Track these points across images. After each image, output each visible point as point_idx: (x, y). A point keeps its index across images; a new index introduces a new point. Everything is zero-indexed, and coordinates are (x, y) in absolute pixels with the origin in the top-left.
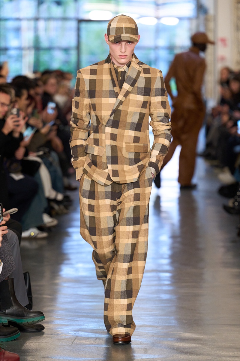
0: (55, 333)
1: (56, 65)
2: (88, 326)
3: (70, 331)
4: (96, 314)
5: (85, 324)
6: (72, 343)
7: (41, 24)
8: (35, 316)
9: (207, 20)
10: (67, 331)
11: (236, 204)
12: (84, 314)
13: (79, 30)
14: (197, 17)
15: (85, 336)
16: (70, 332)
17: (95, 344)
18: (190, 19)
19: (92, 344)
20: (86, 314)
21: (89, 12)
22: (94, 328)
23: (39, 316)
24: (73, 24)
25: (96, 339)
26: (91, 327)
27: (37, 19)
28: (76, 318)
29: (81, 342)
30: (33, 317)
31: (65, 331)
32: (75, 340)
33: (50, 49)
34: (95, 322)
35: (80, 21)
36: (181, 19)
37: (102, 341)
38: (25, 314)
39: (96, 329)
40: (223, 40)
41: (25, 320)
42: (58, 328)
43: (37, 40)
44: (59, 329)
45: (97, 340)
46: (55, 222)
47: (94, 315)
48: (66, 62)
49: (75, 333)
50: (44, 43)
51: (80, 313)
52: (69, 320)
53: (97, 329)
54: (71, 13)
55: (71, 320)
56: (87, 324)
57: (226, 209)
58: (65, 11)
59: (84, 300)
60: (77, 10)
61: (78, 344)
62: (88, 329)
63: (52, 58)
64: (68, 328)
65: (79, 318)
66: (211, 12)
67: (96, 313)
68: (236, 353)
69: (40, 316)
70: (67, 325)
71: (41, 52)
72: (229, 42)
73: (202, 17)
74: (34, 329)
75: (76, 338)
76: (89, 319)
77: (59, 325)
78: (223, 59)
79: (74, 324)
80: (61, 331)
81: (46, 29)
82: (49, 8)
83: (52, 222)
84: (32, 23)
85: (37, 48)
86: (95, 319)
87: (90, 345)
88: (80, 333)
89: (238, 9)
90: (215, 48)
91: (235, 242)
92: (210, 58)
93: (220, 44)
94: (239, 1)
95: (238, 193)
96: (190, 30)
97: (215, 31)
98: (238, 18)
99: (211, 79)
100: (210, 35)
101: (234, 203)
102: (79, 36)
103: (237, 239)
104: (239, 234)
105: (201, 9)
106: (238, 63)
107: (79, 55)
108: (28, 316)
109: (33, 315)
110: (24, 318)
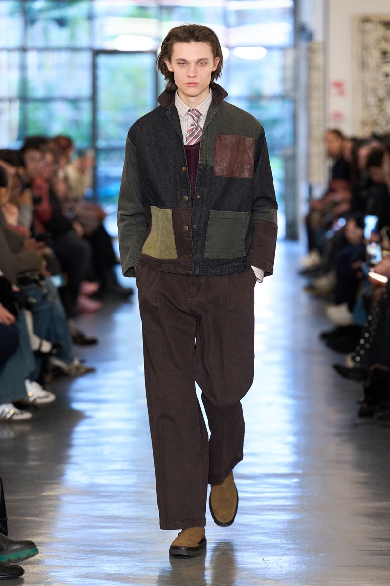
0: (45, 581)
1: (56, 129)
2: (101, 568)
3: (71, 577)
5: (96, 565)
7: (32, 58)
8: (21, 550)
9: (310, 50)
10: (65, 577)
11: (358, 359)
12: (95, 548)
13: (94, 67)
14: (295, 46)
16: (69, 579)
18: (283, 49)
21: (114, 37)
22: (110, 572)
23: (28, 549)
24: (85, 58)
26: (106, 570)
27: (24, 50)
30: (18, 550)
31: (62, 577)
33: (47, 100)
34: (115, 562)
35: (97, 53)
36: (269, 48)
38: (5, 547)
39: (114, 574)
40: (338, 85)
41: (4, 556)
42: (51, 572)
43: (24, 83)
44: (52, 574)
46: (51, 398)
47: (112, 549)
48: (76, 123)
49: (77, 579)
50: (38, 90)
52: (69, 558)
53: (116, 574)
54: (83, 40)
55: (72, 558)
56: (99, 566)
57: (340, 370)
58: (73, 36)
59: (94, 524)
60: (91, 33)
62: (100, 574)
63: (51, 116)
64: (67, 572)
65: (86, 555)
66: (319, 37)
67: (115, 547)
69: (30, 548)
70: (66, 567)
71: (31, 106)
72: (348, 88)
73: (303, 45)
74: (7, 574)
76: (102, 556)
77: (51, 566)
78: (338, 116)
79: (78, 565)
80: (55, 576)
81: (40, 67)
82: (45, 32)
83: (47, 397)
84: (16, 57)
85: (24, 98)
88: (86, 580)
89: (363, 32)
90: (325, 99)
91: (356, 426)
92: (316, 114)
93: (333, 91)
94: (366, 20)
95: (362, 342)
96: (284, 68)
97: (325, 70)
98: (365, 48)
99: (319, 150)
100: (317, 77)
101: (354, 359)
102: (94, 78)
103: (359, 421)
104: (362, 414)
105: (301, 31)
106: (364, 124)
107: (95, 110)
108: (9, 549)
109: (18, 547)
110: (4, 554)
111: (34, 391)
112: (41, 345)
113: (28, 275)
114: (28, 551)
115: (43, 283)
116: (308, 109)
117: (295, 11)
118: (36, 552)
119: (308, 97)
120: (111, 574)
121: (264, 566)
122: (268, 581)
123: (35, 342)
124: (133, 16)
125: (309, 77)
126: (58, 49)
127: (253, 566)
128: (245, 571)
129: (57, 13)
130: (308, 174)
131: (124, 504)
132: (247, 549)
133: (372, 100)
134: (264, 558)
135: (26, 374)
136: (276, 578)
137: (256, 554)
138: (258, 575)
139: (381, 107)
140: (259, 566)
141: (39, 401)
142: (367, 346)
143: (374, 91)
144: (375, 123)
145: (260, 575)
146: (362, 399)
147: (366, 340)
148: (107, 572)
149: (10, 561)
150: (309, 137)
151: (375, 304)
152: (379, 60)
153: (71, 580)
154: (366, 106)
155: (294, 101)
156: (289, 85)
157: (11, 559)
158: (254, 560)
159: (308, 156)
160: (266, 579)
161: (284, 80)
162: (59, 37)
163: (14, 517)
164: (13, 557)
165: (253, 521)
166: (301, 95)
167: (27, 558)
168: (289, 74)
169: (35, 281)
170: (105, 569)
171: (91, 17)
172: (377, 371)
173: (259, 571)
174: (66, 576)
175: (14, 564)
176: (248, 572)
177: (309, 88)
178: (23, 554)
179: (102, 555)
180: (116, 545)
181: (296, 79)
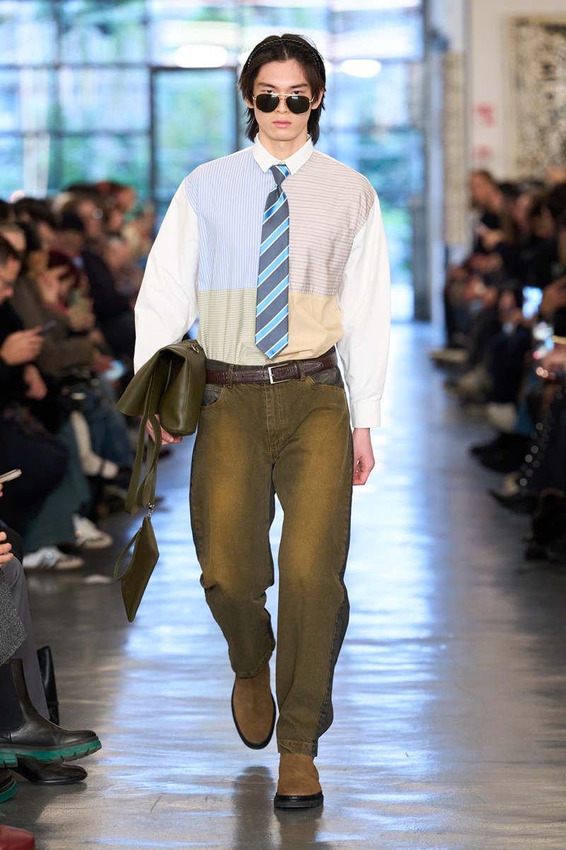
1: (99, 173)
2: (188, 769)
3: (147, 781)
4: (206, 741)
5: (180, 765)
6: (152, 809)
7: (66, 78)
8: (78, 743)
9: (446, 65)
10: (140, 781)
11: (524, 482)
12: (177, 742)
13: (153, 89)
14: (425, 59)
15: (181, 792)
17: (203, 811)
18: (408, 62)
19: (199, 810)
20: (181, 742)
21: (174, 49)
22: (200, 774)
23: (87, 742)
24: (139, 78)
25: (207, 797)
27: (56, 67)
28: (161, 751)
29: (172, 805)
30: (74, 744)
31: (136, 781)
32: (157, 801)
33: (86, 135)
34: (204, 759)
35: (156, 70)
36: (385, 62)
37: (220, 802)
38: (56, 740)
39: (205, 777)
40: (485, 111)
41: (55, 752)
42: (120, 775)
43: (57, 114)
45: (210, 801)
46: (107, 541)
47: (202, 742)
48: (126, 165)
49: (156, 784)
50: (74, 122)
51: (170, 738)
52: (143, 755)
53: (208, 776)
54: (135, 53)
55: (147, 755)
56: (184, 765)
58: (119, 48)
59: (176, 709)
60: (148, 46)
61: (165, 811)
62: (186, 776)
63: (91, 156)
64: (141, 775)
65: (166, 751)
66: (457, 45)
67: (204, 739)
68: (528, 826)
69: (90, 741)
70: (140, 767)
71: (67, 143)
72: (498, 115)
73: (436, 58)
74: (64, 777)
75: (160, 798)
76: (188, 753)
77: (120, 767)
78: (485, 153)
79: (156, 765)
80: (126, 780)
81: (76, 89)
82: (83, 42)
83: (100, 539)
84: (45, 77)
85: (57, 132)
86: (204, 754)
87: (194, 813)
88: (168, 785)
89: (518, 39)
90: (466, 130)
91: (521, 572)
92: (455, 151)
93: (478, 119)
94: (521, 22)
95: (529, 458)
96: (409, 87)
97: (466, 91)
98: (520, 60)
99: (459, 198)
100: (456, 100)
101: (518, 482)
102: (153, 105)
103: (525, 566)
104: (531, 555)
105: (433, 39)
106: (520, 162)
107: (153, 148)
108: (61, 743)
109: (74, 740)
110: (54, 750)
111: (85, 531)
112: (102, 467)
113: (75, 371)
114: (87, 745)
115: (95, 382)
116: (444, 144)
117: (424, 10)
118: (98, 746)
119: (444, 127)
120: (202, 777)
121: (408, 763)
122: (414, 784)
123: (93, 464)
124: (203, 19)
125: (445, 100)
126: (102, 66)
127: (394, 764)
128: (383, 770)
129: (99, 17)
130: (445, 231)
131: (213, 682)
132: (385, 741)
133: (531, 130)
134: (408, 752)
135: (77, 506)
136: (426, 780)
137: (396, 748)
138: (401, 775)
139: (543, 139)
140: (401, 764)
141: (90, 545)
142: (537, 464)
143: (534, 118)
144: (535, 162)
145: (404, 775)
146: (529, 535)
147: (534, 456)
148: (195, 774)
149: (63, 759)
150: (446, 181)
151: (546, 407)
152: (540, 77)
153: (148, 785)
154: (523, 139)
155: (424, 133)
156: (417, 112)
157: (64, 756)
158: (395, 756)
159: (445, 208)
160: (411, 781)
161: (410, 105)
162: (100, 48)
163: (67, 701)
164: (67, 753)
165: (390, 703)
166: (434, 124)
167: (86, 754)
168: (417, 96)
169: (85, 381)
170: (193, 769)
171: (145, 22)
172: (549, 497)
173: (401, 770)
174: (140, 779)
175: (69, 763)
176: (387, 772)
177: (445, 115)
178: (81, 749)
179: (188, 750)
180: (206, 737)
181: (426, 103)
